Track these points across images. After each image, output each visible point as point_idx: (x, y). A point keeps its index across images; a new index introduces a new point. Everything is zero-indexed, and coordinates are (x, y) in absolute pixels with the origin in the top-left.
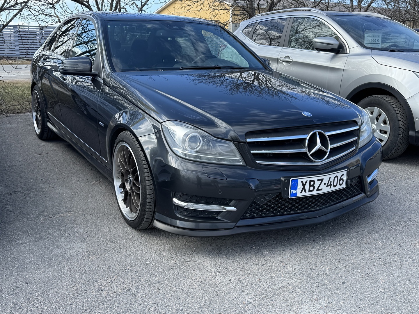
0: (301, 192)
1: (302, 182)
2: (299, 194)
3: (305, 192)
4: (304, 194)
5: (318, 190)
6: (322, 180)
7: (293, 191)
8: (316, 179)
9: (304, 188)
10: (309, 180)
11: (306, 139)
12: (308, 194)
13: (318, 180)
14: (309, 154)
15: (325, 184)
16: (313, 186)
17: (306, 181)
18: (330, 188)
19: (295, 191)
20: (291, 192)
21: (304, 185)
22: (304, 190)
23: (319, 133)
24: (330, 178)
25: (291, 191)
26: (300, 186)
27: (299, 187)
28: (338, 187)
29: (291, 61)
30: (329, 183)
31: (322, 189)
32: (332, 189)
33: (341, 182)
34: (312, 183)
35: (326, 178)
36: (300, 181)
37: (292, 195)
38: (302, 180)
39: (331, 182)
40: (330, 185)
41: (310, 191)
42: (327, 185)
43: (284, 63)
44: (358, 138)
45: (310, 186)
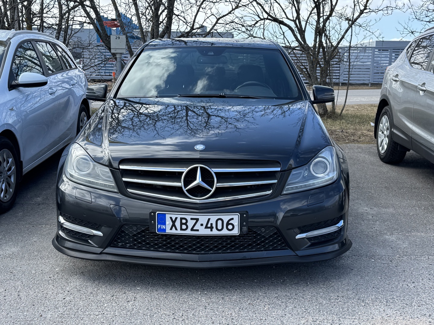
0: (171, 229)
1: (171, 218)
2: (168, 231)
3: (176, 229)
4: (174, 231)
5: (192, 229)
6: (197, 220)
7: (161, 226)
8: (188, 217)
9: (174, 225)
10: (179, 217)
11: (182, 173)
12: (179, 232)
13: (192, 219)
14: (185, 190)
15: (202, 225)
16: (186, 224)
17: (176, 218)
18: (211, 230)
19: (163, 227)
20: (159, 227)
21: (174, 222)
22: (174, 227)
23: (201, 168)
24: (209, 219)
25: (159, 225)
26: (169, 223)
27: (167, 223)
28: (225, 232)
29: (425, 89)
30: (209, 225)
31: (198, 230)
32: (215, 232)
33: (230, 227)
34: (184, 221)
35: (203, 219)
36: (168, 217)
37: (160, 230)
38: (171, 216)
39: (212, 224)
40: (211, 228)
41: (181, 229)
42: (206, 227)
43: (421, 92)
44: (278, 182)
45: (182, 224)
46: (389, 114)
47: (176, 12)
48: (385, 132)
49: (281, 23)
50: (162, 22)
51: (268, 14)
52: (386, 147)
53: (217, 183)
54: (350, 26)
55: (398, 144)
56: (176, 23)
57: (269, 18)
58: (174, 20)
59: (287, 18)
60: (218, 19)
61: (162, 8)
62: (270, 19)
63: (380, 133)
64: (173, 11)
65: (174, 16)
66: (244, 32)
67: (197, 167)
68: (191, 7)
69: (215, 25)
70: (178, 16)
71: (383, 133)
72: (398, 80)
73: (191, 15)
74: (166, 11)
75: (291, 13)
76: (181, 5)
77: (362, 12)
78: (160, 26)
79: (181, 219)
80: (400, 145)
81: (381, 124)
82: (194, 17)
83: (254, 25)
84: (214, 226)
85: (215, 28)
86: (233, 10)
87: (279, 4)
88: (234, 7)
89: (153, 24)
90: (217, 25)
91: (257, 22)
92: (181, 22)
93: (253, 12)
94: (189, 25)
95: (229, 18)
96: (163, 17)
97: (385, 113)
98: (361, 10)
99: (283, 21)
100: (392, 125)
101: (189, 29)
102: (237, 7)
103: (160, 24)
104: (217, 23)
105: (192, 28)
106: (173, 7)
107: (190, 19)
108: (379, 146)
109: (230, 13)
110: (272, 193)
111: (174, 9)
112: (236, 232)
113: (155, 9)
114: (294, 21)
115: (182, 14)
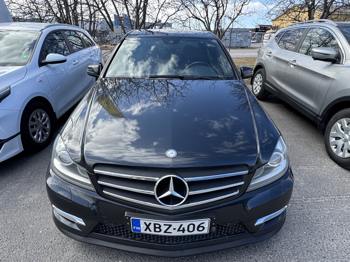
0: (146, 230)
1: (145, 223)
2: (143, 231)
3: (150, 231)
4: (148, 232)
5: (165, 232)
6: (170, 226)
7: (136, 228)
8: (162, 223)
9: (148, 228)
10: (153, 223)
11: (156, 182)
12: (153, 233)
13: (164, 225)
14: (158, 199)
15: (174, 229)
16: (159, 228)
17: (150, 224)
18: (183, 232)
19: (138, 228)
21: (148, 226)
23: (174, 178)
24: (181, 225)
25: (134, 227)
27: (142, 226)
28: (196, 232)
29: (296, 64)
30: (181, 229)
31: (171, 233)
32: (186, 233)
33: (201, 229)
34: (157, 226)
35: (176, 225)
36: (142, 222)
37: (135, 230)
38: (145, 221)
39: (184, 228)
40: (183, 231)
41: (155, 231)
42: (179, 230)
43: (291, 66)
44: (244, 183)
45: (155, 228)
46: (263, 74)
47: (147, 13)
48: (258, 83)
49: (199, 19)
50: (141, 18)
51: (193, 15)
52: (258, 91)
53: (189, 191)
54: (232, 22)
55: (267, 91)
56: (147, 19)
57: (193, 16)
58: (146, 17)
59: (201, 17)
60: (169, 17)
61: (140, 11)
62: (194, 18)
63: (255, 83)
64: (146, 12)
65: (147, 15)
66: (181, 24)
67: (170, 178)
68: (155, 10)
69: (167, 20)
70: (148, 15)
71: (256, 83)
72: (271, 55)
73: (155, 14)
74: (143, 12)
75: (204, 14)
76: (150, 9)
77: (238, 15)
78: (140, 20)
79: (155, 224)
80: (268, 92)
81: (256, 78)
82: (156, 16)
83: (186, 20)
84: (186, 229)
85: (167, 21)
86: (176, 12)
87: (198, 9)
88: (176, 11)
89: (136, 19)
90: (168, 20)
91: (187, 18)
92: (150, 18)
93: (185, 13)
94: (154, 20)
95: (173, 17)
96: (141, 15)
97: (260, 73)
98: (238, 14)
99: (200, 19)
100: (265, 80)
101: (154, 22)
102: (178, 10)
103: (140, 19)
104: (168, 19)
105: (156, 21)
106: (146, 10)
107: (155, 17)
108: (254, 89)
109: (175, 13)
110: (239, 193)
111: (147, 11)
112: (206, 231)
113: (137, 11)
114: (205, 18)
115: (151, 14)
